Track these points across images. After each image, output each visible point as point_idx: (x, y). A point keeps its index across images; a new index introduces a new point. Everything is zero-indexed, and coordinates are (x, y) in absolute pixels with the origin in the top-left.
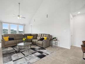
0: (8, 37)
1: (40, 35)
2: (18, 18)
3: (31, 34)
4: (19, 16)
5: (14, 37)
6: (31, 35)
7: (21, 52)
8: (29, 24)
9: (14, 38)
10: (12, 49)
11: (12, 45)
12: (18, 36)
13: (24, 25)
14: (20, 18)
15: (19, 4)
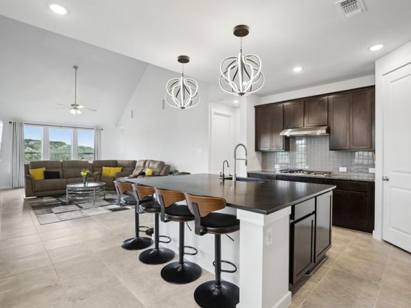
0: (44, 169)
1: (142, 164)
2: (73, 111)
3: (116, 161)
4: (75, 106)
5: (60, 170)
6: (115, 164)
7: (77, 205)
8: (117, 126)
9: (61, 173)
10: (55, 199)
11: (53, 192)
12: (72, 167)
13: (99, 130)
14: (79, 112)
15: (76, 67)
